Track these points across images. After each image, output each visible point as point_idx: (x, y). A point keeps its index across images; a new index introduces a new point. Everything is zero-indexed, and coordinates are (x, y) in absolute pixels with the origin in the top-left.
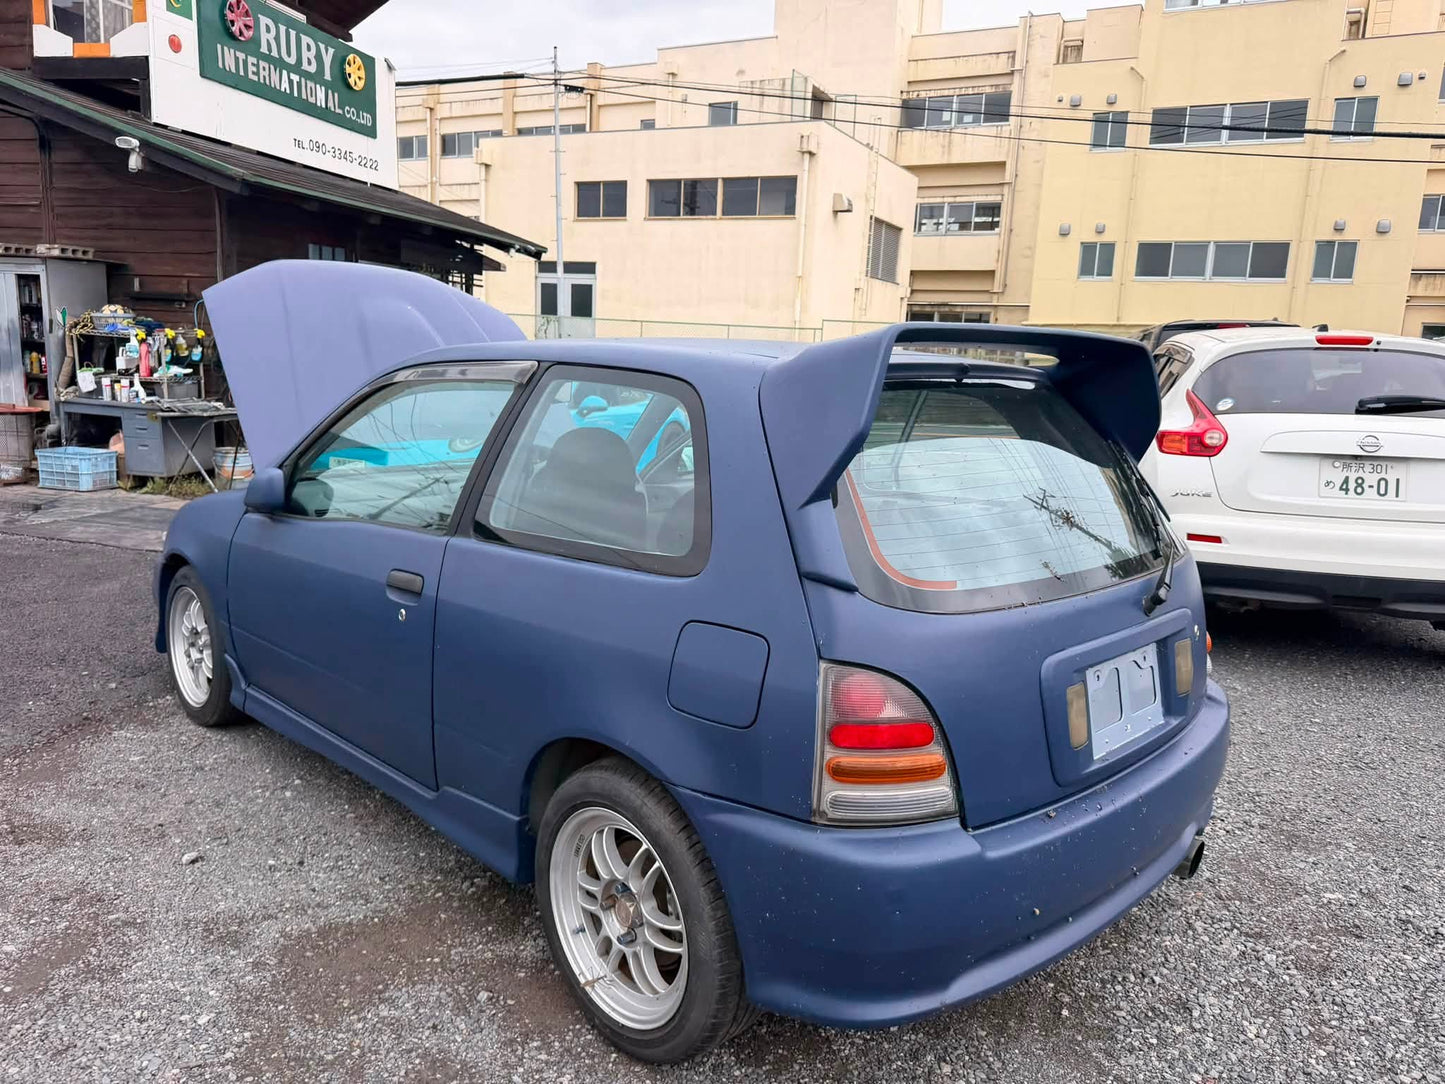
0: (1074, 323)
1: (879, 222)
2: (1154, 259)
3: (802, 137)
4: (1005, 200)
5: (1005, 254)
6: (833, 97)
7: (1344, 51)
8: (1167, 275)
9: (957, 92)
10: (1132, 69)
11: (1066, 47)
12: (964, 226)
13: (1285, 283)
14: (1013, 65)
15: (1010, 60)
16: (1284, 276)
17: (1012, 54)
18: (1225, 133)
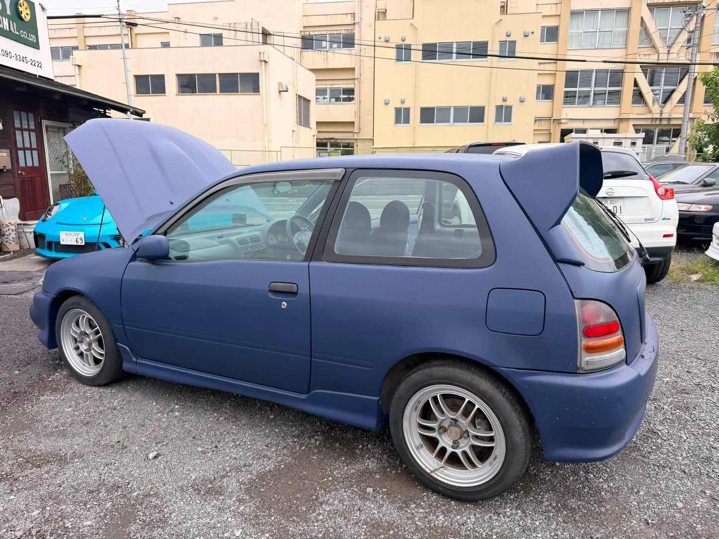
0: (395, 146)
1: (300, 97)
2: (428, 115)
3: (260, 53)
4: (356, 86)
5: (358, 113)
6: (272, 33)
7: (501, 20)
8: (433, 122)
9: (329, 32)
10: (411, 24)
11: (378, 12)
12: (337, 99)
13: (484, 125)
14: (354, 20)
15: (353, 17)
16: (483, 122)
17: (353, 15)
18: (454, 55)
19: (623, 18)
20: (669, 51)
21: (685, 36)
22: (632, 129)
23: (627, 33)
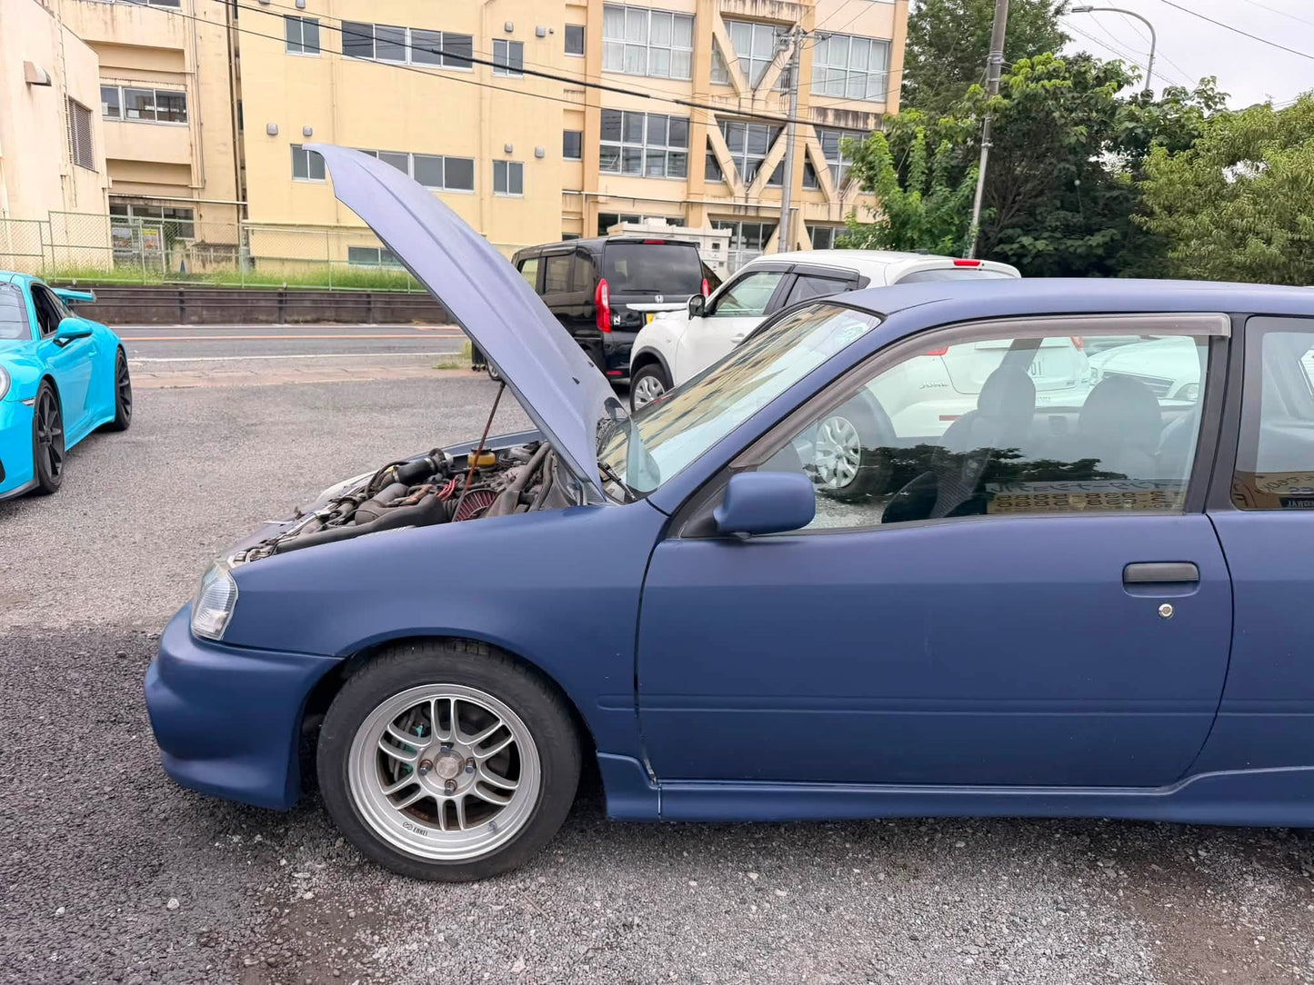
1: (72, 101)
4: (189, 89)
5: (199, 146)
12: (146, 114)
13: (474, 194)
16: (472, 188)
18: (408, 51)
19: (684, 30)
20: (754, 96)
21: (774, 74)
22: (706, 222)
23: (693, 55)
